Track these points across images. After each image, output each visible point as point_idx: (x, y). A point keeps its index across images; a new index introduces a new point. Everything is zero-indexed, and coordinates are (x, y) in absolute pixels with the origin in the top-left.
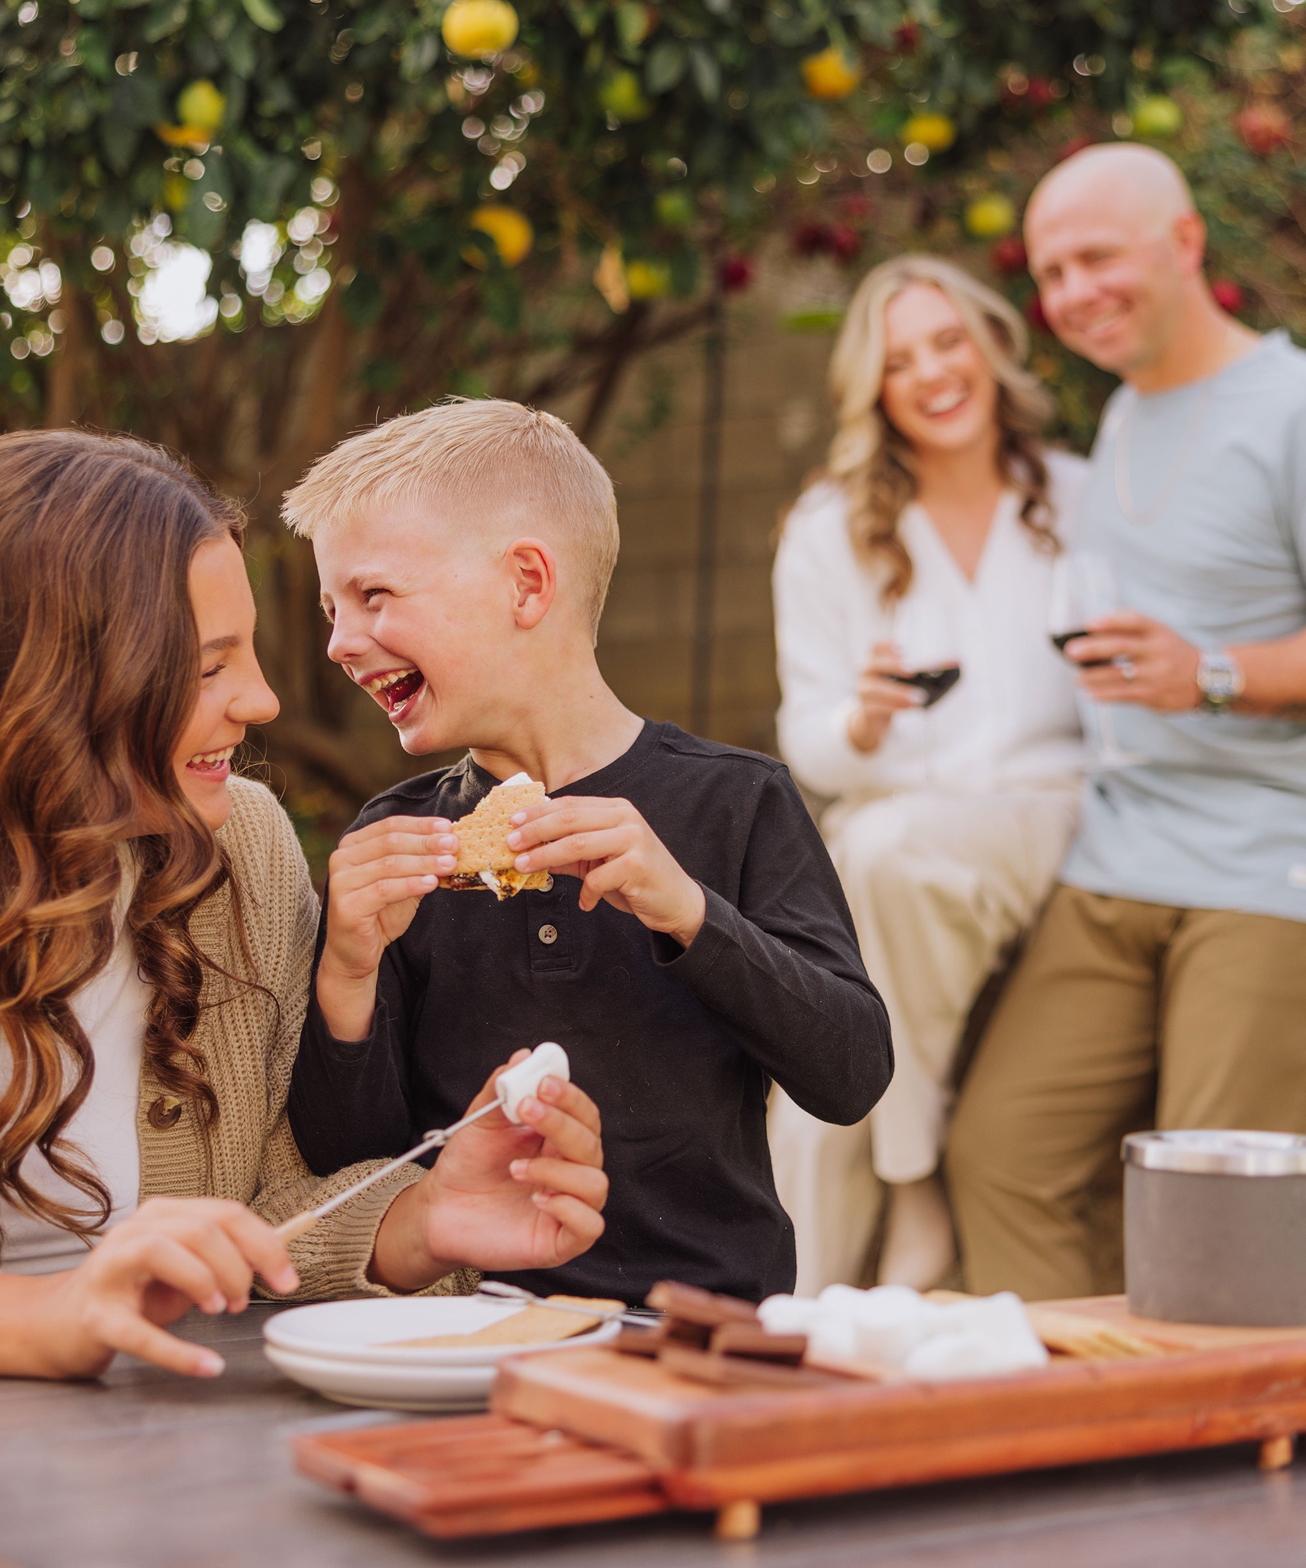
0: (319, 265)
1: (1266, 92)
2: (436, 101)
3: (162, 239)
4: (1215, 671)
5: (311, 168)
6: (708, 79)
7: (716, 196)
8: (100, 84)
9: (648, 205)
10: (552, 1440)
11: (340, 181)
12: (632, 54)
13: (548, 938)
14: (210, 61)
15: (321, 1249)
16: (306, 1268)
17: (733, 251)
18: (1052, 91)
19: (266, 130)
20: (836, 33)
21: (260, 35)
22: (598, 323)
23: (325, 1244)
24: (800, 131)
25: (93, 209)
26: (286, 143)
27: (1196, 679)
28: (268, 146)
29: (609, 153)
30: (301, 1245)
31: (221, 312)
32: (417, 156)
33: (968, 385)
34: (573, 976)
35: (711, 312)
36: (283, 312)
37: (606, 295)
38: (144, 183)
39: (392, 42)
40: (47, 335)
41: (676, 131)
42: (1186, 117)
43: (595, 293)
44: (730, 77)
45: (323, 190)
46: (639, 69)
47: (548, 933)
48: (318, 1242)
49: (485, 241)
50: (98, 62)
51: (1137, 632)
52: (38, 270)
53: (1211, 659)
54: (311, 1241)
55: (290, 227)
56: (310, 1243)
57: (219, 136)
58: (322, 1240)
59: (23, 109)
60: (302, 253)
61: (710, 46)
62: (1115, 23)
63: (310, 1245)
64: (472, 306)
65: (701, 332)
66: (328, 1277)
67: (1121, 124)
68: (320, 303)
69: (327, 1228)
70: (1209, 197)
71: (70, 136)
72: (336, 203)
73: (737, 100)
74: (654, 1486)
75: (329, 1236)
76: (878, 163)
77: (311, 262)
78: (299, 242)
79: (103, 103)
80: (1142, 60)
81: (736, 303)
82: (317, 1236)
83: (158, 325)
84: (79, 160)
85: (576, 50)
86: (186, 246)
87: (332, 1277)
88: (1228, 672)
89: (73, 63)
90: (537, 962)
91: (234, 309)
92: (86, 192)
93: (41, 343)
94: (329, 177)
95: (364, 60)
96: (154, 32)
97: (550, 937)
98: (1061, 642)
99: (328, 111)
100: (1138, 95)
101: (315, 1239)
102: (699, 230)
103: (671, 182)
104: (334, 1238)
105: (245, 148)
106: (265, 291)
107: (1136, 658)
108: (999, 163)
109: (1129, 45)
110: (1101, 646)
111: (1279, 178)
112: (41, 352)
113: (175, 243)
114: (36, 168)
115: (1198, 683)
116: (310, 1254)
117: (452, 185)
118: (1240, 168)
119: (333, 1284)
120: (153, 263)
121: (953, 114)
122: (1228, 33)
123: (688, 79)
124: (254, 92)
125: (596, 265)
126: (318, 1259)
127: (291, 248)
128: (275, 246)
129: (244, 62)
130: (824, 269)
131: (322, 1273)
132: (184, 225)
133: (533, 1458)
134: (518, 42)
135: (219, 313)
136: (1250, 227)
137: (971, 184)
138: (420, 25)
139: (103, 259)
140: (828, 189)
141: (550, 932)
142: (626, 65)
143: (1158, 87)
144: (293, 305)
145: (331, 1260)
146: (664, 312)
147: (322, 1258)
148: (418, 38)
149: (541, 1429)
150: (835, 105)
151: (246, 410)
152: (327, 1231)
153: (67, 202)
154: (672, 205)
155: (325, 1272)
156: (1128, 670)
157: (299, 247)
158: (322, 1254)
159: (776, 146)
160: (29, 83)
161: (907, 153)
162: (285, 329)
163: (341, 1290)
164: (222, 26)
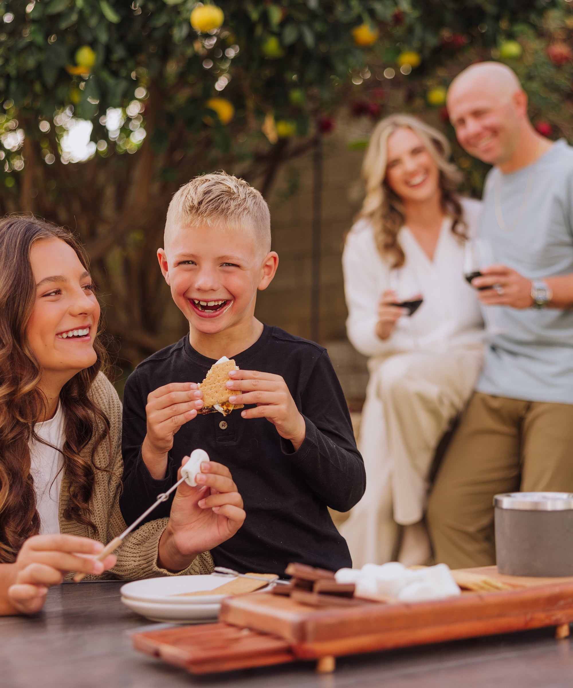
0: (141, 127)
1: (560, 37)
2: (189, 52)
3: (71, 117)
4: (539, 290)
5: (135, 84)
6: (309, 39)
7: (315, 90)
8: (40, 49)
9: (286, 96)
10: (245, 632)
11: (149, 89)
12: (275, 28)
13: (223, 427)
14: (88, 37)
15: (138, 559)
16: (133, 568)
17: (325, 115)
18: (464, 40)
19: (114, 67)
20: (366, 17)
21: (110, 25)
22: (265, 149)
23: (140, 556)
24: (351, 60)
25: (38, 104)
26: (123, 73)
27: (531, 294)
28: (115, 74)
29: (267, 73)
30: (129, 558)
31: (98, 148)
32: (182, 76)
33: (427, 171)
34: (235, 443)
35: (316, 142)
36: (126, 148)
37: (267, 136)
38: (61, 92)
39: (169, 26)
40: (21, 161)
41: (296, 62)
42: (524, 49)
43: (263, 135)
44: (319, 38)
45: (141, 93)
46: (279, 35)
47: (223, 424)
48: (136, 556)
49: (213, 113)
50: (39, 39)
51: (504, 273)
52: (16, 133)
53: (537, 285)
54: (133, 556)
55: (128, 109)
56: (133, 557)
57: (95, 70)
58: (138, 555)
59: (7, 61)
60: (133, 121)
61: (310, 24)
62: (490, 8)
63: (133, 558)
64: (209, 143)
65: (311, 152)
66: (143, 571)
67: (494, 53)
68: (141, 143)
69: (139, 550)
70: (535, 85)
71: (28, 72)
72: (148, 98)
73: (323, 48)
74: (289, 650)
75: (141, 553)
76: (388, 74)
77: (137, 125)
78: (132, 116)
79: (42, 57)
80: (504, 25)
81: (326, 138)
82: (135, 553)
83: (70, 155)
84: (32, 83)
85: (251, 27)
86: (82, 120)
87: (144, 570)
88: (545, 290)
89: (28, 40)
90: (219, 438)
91: (103, 146)
92: (36, 97)
93: (18, 164)
94: (144, 87)
95: (157, 35)
96: (64, 25)
97: (224, 426)
98: (469, 279)
99: (142, 57)
100: (501, 40)
101: (135, 555)
102: (309, 106)
103: (294, 85)
104: (143, 554)
105: (105, 75)
106: (117, 139)
107: (503, 285)
108: (441, 73)
109: (497, 18)
110: (488, 280)
111: (567, 76)
112: (18, 169)
113: (76, 118)
114: (13, 86)
115: (532, 295)
116: (134, 562)
117: (198, 89)
118: (548, 72)
119: (146, 573)
120: (67, 128)
121: (420, 51)
122: (541, 12)
123: (300, 38)
124: (109, 50)
125: (262, 122)
126: (137, 563)
127: (128, 119)
128: (121, 119)
129: (103, 37)
130: (365, 121)
131: (140, 569)
132: (79, 110)
133: (237, 640)
134: (225, 25)
135: (97, 150)
136: (554, 98)
137: (429, 82)
138: (180, 19)
139: (45, 127)
140: (366, 85)
141: (224, 424)
142: (273, 33)
143: (511, 37)
144: (130, 144)
145: (143, 563)
146: (294, 143)
147: (139, 563)
148: (180, 24)
149: (241, 628)
150: (367, 48)
151: (110, 192)
152: (140, 551)
153: (27, 101)
154: (296, 95)
155: (141, 569)
156: (500, 291)
157: (131, 119)
158: (139, 561)
159: (340, 67)
160: (9, 49)
161: (402, 69)
162: (126, 155)
163: (150, 575)
164: (93, 21)
